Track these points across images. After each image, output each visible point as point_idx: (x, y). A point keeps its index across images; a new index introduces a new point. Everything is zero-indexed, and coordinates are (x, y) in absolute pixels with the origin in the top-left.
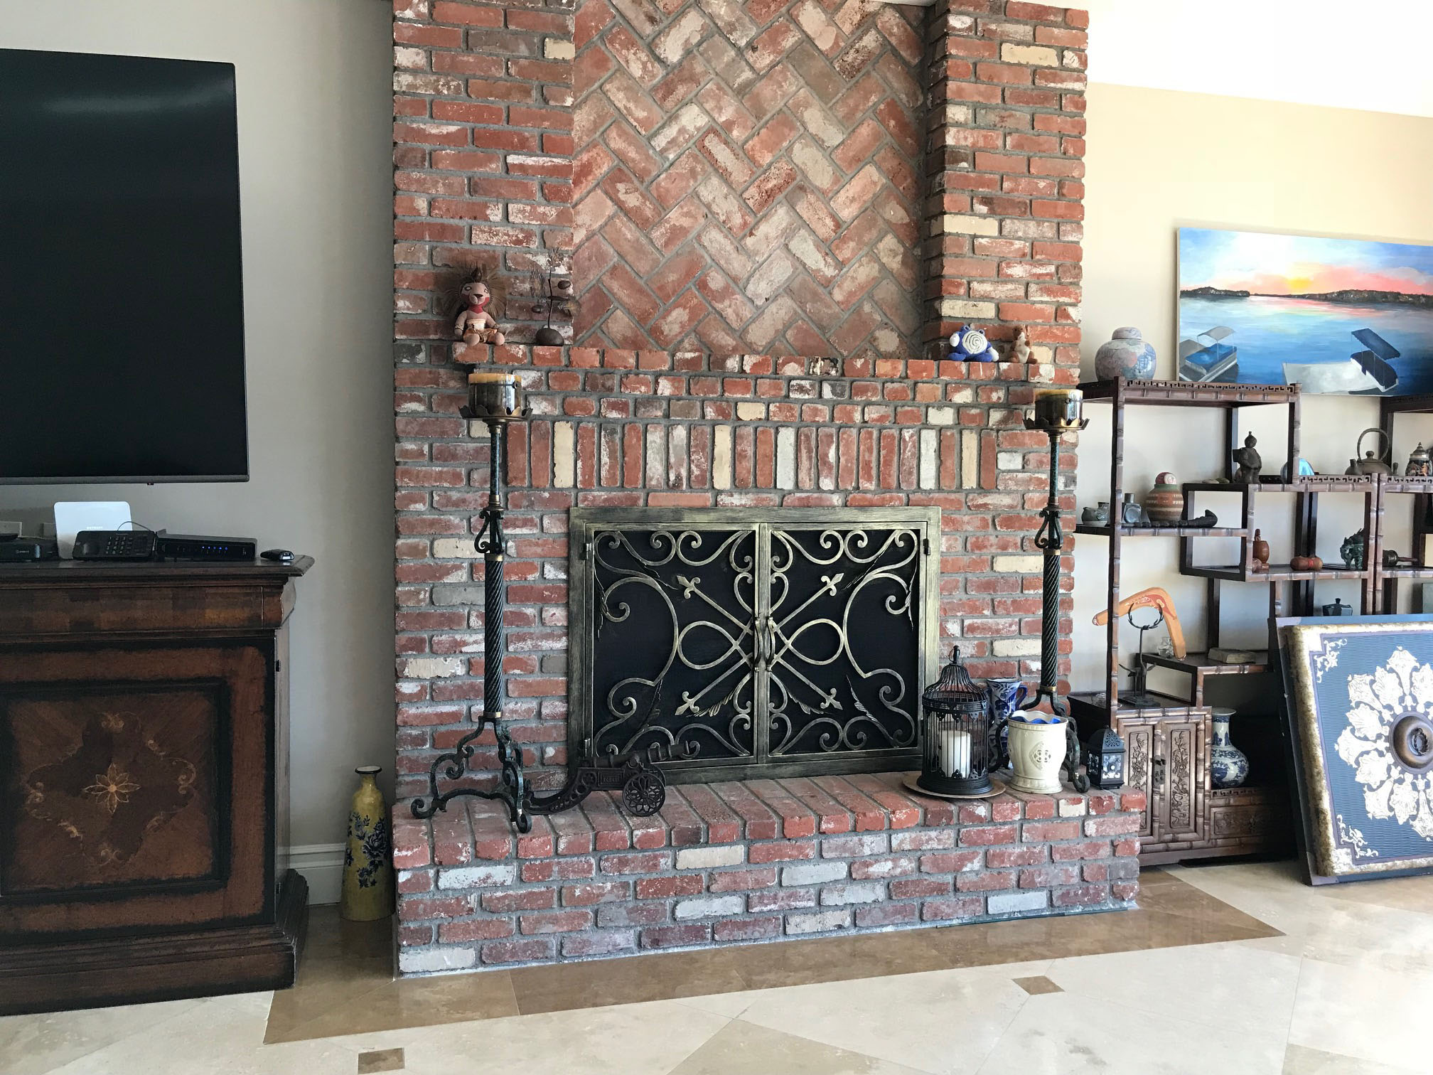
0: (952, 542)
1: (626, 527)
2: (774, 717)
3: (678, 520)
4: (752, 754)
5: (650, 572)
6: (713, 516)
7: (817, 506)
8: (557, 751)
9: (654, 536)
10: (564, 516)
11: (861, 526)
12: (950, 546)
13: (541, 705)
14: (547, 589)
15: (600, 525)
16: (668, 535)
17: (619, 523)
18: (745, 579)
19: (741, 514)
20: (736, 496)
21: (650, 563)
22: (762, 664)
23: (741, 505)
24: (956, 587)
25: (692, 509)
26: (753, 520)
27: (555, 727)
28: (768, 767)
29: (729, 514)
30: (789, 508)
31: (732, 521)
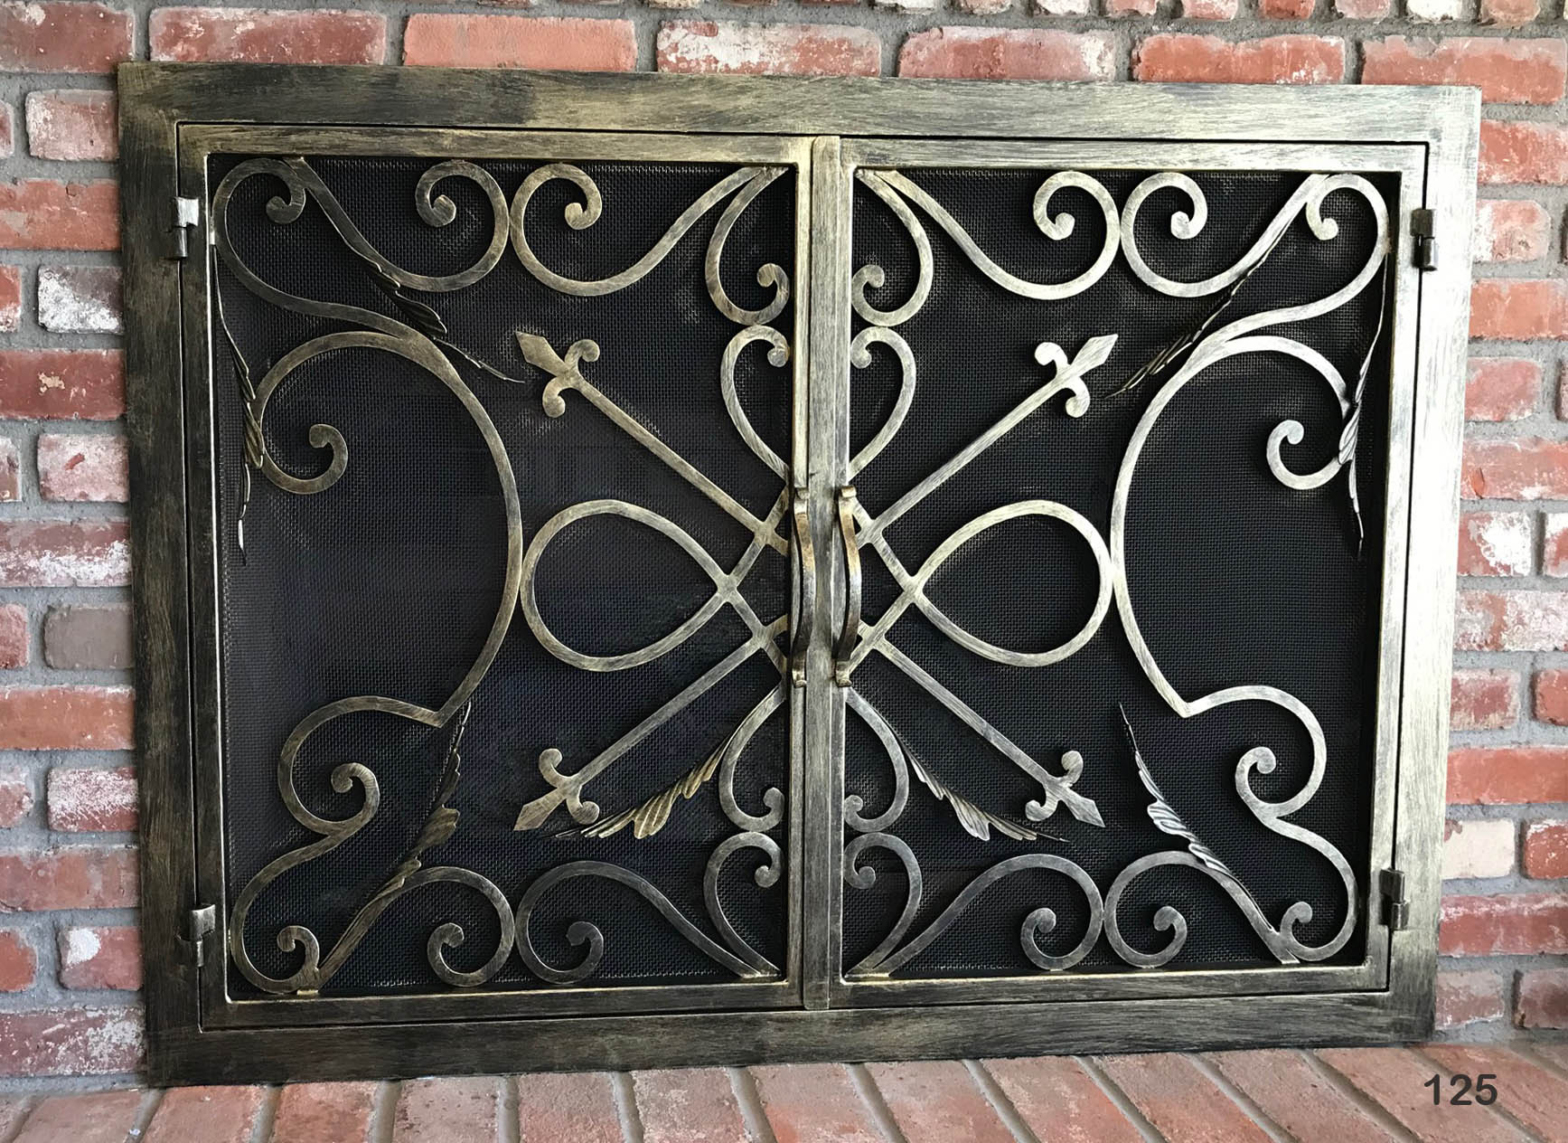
0: (1515, 223)
1: (326, 140)
2: (861, 843)
3: (514, 117)
4: (783, 975)
5: (412, 311)
6: (641, 104)
7: (1025, 77)
8: (108, 943)
9: (429, 179)
10: (101, 96)
11: (1183, 157)
12: (1508, 239)
13: (45, 781)
14: (50, 366)
15: (229, 132)
16: (479, 175)
17: (299, 127)
18: (761, 348)
19: (745, 101)
20: (727, 32)
21: (419, 281)
22: (820, 659)
23: (745, 67)
24: (1523, 394)
25: (563, 79)
26: (787, 123)
27: (98, 858)
28: (837, 1023)
29: (701, 99)
30: (920, 80)
31: (712, 128)
